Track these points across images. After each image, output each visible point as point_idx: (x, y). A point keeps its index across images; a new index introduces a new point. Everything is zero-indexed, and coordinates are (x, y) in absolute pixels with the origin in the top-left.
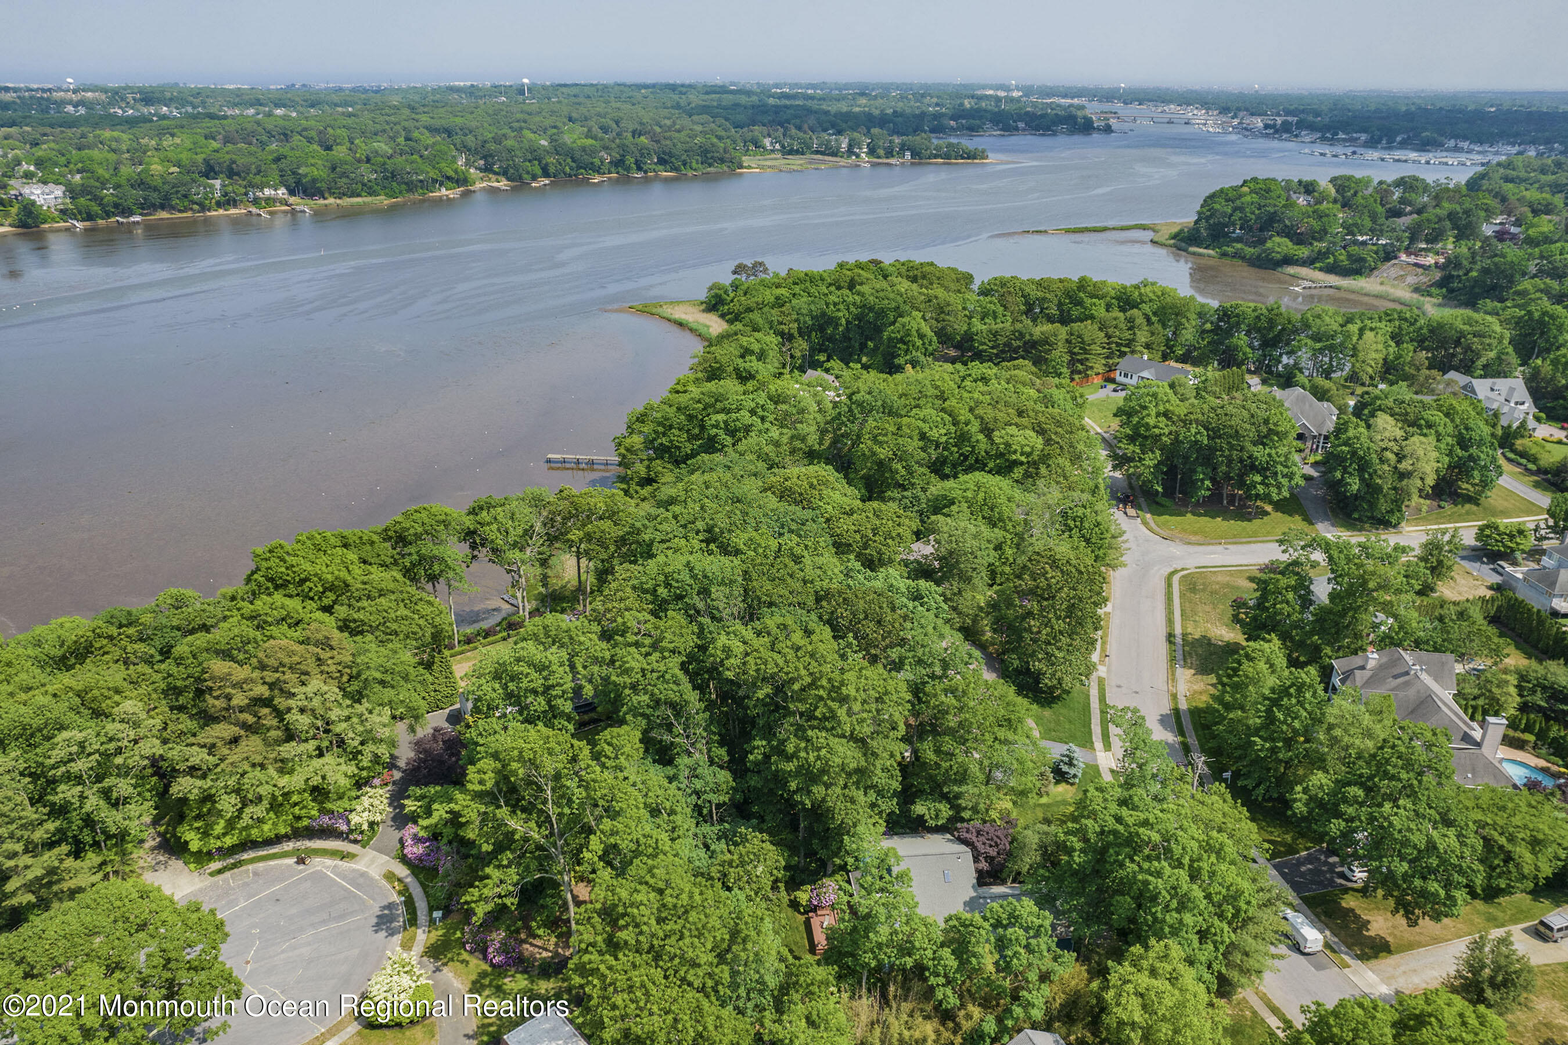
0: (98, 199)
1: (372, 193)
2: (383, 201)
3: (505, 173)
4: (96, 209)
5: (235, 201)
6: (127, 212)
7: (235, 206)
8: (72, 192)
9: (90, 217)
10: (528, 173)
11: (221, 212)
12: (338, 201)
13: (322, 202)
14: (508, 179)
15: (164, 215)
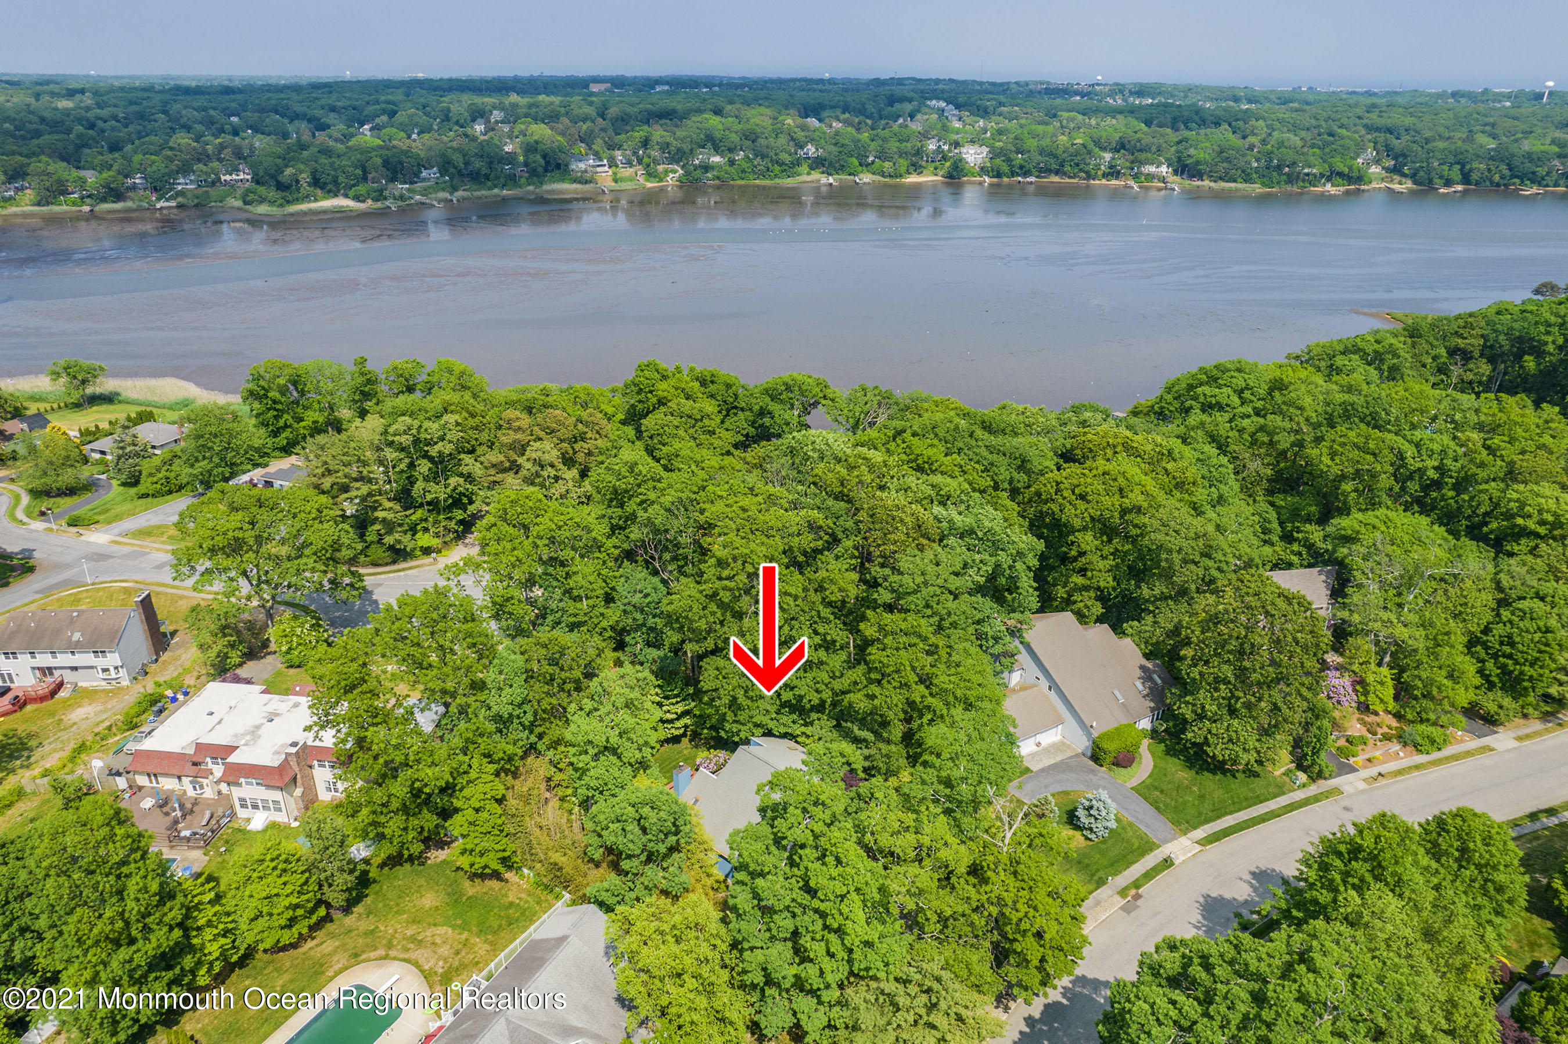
0: (1009, 160)
1: (1248, 180)
2: (1257, 188)
3: (1413, 177)
4: (1005, 168)
5: (1118, 172)
6: (1027, 173)
7: (1117, 178)
8: (994, 154)
9: (999, 175)
10: (1441, 177)
11: (1104, 181)
12: (1212, 184)
13: (1199, 183)
14: (1415, 183)
15: (1056, 179)
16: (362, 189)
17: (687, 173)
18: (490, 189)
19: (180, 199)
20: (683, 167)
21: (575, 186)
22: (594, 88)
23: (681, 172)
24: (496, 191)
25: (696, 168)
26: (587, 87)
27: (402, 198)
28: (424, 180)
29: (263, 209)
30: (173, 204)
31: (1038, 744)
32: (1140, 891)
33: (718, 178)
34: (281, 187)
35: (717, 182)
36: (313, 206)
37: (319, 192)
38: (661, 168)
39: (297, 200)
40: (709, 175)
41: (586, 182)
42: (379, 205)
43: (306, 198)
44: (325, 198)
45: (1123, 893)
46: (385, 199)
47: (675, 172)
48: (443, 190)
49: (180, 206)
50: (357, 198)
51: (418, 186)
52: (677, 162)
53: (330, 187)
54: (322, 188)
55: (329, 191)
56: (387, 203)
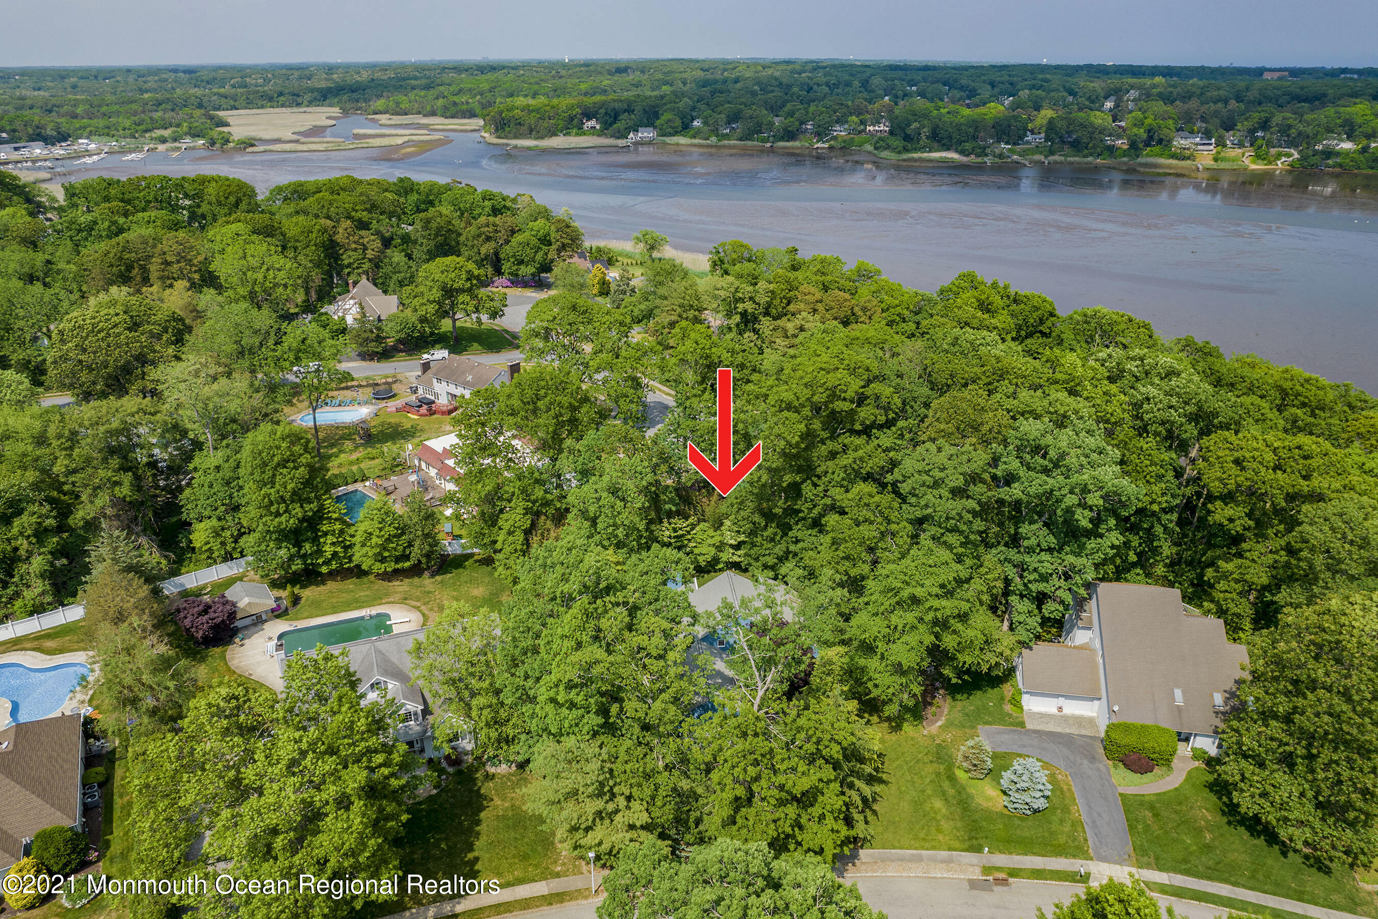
16: (968, 146)
17: (1304, 158)
18: (1085, 157)
19: (832, 142)
20: (1300, 152)
21: (1171, 161)
22: (1267, 76)
23: (1296, 156)
24: (1090, 159)
25: (1316, 153)
26: (1261, 75)
27: (1001, 156)
28: (1028, 142)
29: (885, 154)
30: (826, 145)
31: (1060, 709)
32: (1011, 880)
33: (1341, 166)
34: (907, 138)
35: (1338, 170)
36: (925, 155)
37: (936, 145)
38: (1273, 151)
39: (915, 150)
40: (1330, 162)
41: (1184, 158)
42: (979, 160)
43: (922, 149)
44: (938, 151)
45: (987, 870)
46: (986, 155)
47: (1289, 155)
48: (1041, 153)
49: (831, 148)
50: (962, 152)
51: (1018, 148)
52: (1296, 147)
53: (945, 141)
54: (939, 141)
55: (944, 145)
56: (986, 159)
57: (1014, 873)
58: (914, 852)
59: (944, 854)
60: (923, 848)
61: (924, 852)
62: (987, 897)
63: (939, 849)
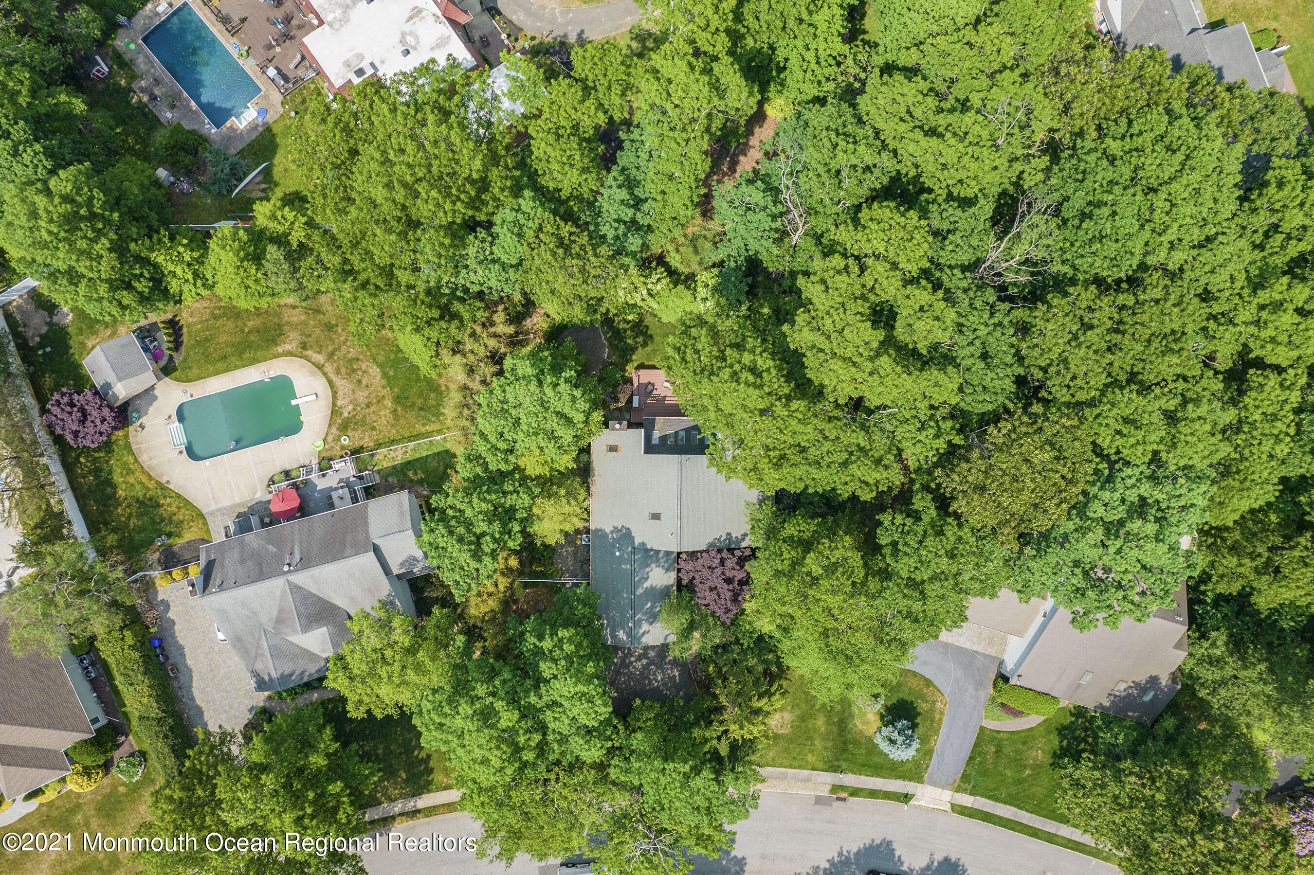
32: (850, 797)
45: (834, 787)
57: (855, 792)
58: (783, 770)
59: (806, 773)
60: (791, 767)
61: (791, 771)
62: (826, 812)
63: (804, 768)
